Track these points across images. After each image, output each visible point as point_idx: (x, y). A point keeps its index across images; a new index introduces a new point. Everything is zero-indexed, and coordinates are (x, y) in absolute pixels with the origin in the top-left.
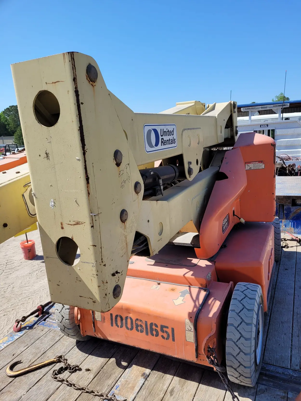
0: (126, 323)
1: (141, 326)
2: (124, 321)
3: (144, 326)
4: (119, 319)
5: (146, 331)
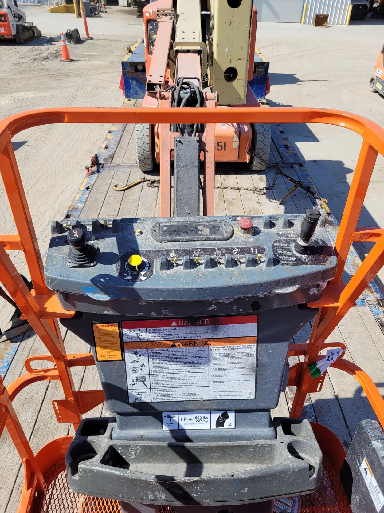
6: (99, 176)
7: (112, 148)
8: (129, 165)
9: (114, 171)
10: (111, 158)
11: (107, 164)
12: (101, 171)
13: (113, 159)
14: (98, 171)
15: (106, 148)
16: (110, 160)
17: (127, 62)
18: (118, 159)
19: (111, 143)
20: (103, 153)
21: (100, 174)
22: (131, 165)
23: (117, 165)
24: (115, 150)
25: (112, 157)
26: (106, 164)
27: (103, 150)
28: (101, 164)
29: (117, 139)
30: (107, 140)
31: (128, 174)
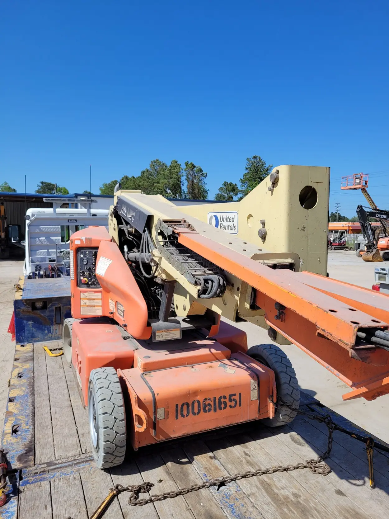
0: (193, 409)
1: (209, 405)
2: (190, 407)
3: (212, 403)
4: (185, 407)
5: (214, 407)
6: (22, 502)
7: (26, 431)
8: (70, 459)
9: (47, 482)
10: (32, 453)
11: (30, 467)
12: (21, 488)
13: (35, 454)
14: (16, 492)
15: (15, 431)
16: (32, 457)
17: (22, 300)
18: (45, 451)
19: (20, 420)
20: (12, 444)
21: (22, 495)
22: (73, 458)
23: (49, 464)
24: (31, 432)
25: (31, 450)
26: (25, 467)
27: (10, 438)
28: (16, 471)
29: (29, 411)
30: (10, 416)
31: (78, 482)
